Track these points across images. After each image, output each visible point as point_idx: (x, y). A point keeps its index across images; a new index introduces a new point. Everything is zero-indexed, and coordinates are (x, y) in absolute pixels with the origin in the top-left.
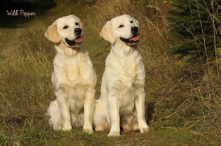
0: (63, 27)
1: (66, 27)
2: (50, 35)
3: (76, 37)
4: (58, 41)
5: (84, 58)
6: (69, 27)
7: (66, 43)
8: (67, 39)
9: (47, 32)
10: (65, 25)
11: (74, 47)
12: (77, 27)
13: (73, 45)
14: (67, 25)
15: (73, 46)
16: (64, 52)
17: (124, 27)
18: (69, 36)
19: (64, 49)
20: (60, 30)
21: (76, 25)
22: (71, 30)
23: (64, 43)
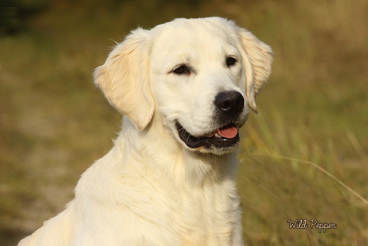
17: (192, 75)
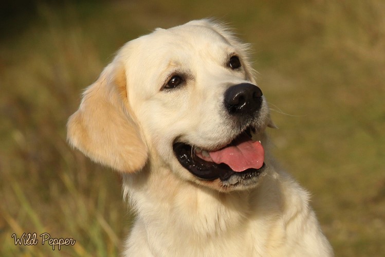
0: (164, 79)
1: (177, 81)
2: (94, 136)
3: (235, 133)
4: (136, 163)
5: (286, 225)
6: (193, 78)
7: (175, 164)
8: (182, 140)
9: (80, 121)
10: (172, 70)
11: (221, 190)
12: (237, 78)
13: (218, 181)
14: (183, 69)
15: (216, 185)
16: (172, 210)
18: (195, 128)
19: (171, 198)
20: (149, 98)
21: (227, 71)
22: (204, 96)
23: (167, 166)
